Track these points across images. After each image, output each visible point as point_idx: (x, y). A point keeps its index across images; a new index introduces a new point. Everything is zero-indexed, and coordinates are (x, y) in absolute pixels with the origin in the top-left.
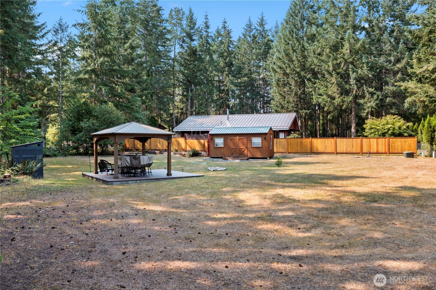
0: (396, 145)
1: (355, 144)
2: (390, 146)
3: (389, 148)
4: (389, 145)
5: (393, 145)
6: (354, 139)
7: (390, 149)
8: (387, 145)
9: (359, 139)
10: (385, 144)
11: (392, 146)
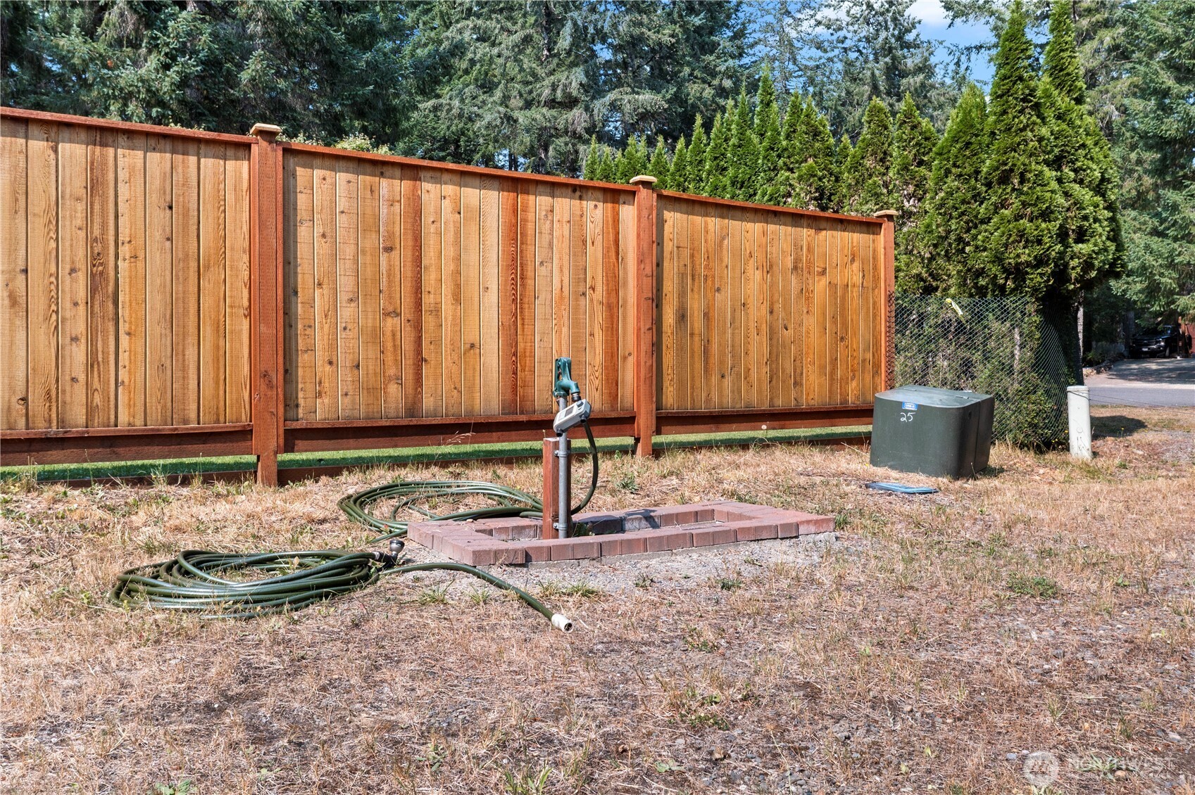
0: (723, 300)
1: (157, 259)
2: (669, 318)
3: (657, 347)
4: (657, 300)
5: (695, 306)
6: (128, 159)
7: (669, 359)
8: (631, 294)
9: (238, 170)
10: (614, 283)
11: (682, 317)
